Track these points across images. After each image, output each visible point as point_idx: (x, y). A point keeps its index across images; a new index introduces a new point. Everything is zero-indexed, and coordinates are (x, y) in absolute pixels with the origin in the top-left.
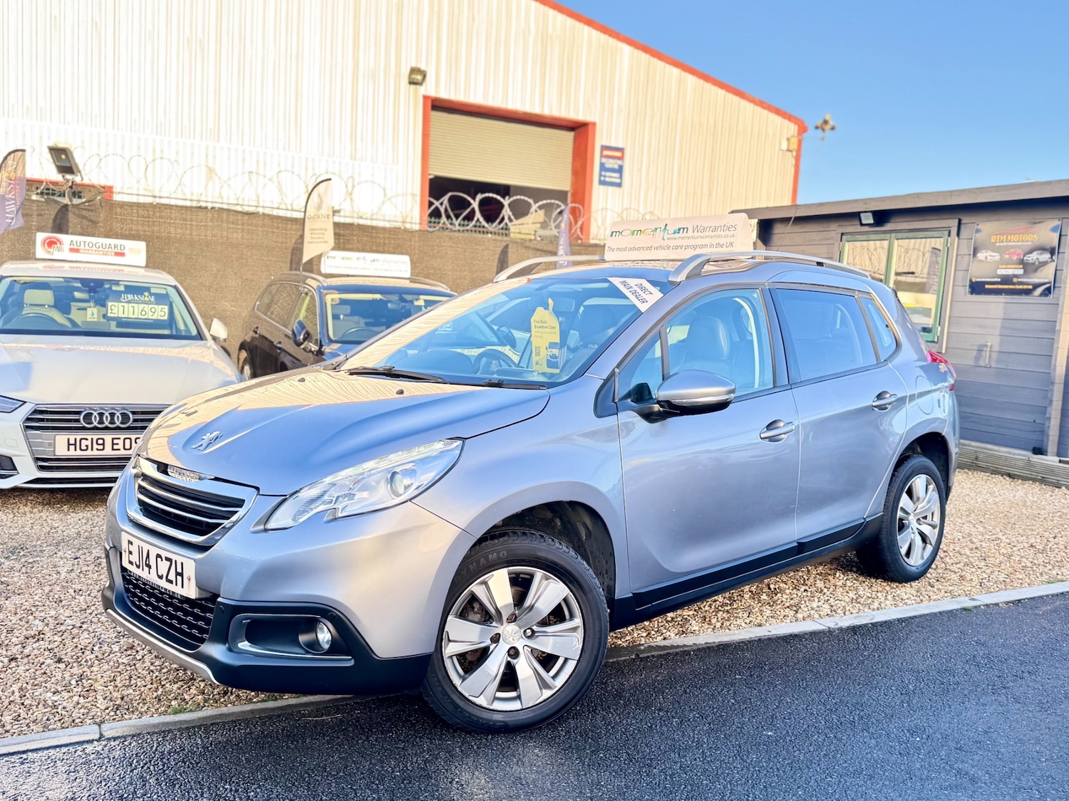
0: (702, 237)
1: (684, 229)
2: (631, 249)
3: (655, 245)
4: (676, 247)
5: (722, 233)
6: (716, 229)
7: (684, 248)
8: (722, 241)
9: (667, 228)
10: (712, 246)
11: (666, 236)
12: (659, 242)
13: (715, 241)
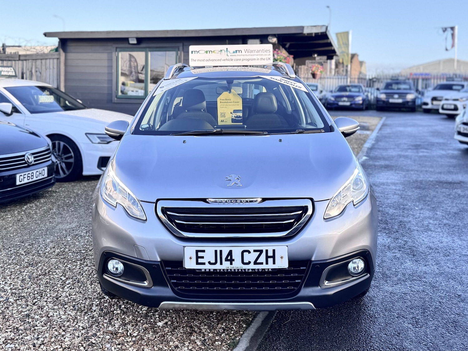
0: (252, 55)
1: (239, 51)
2: (207, 60)
3: (223, 59)
4: (237, 60)
5: (262, 53)
6: (258, 51)
7: (241, 60)
8: (264, 57)
9: (228, 50)
10: (258, 59)
11: (229, 54)
12: (226, 57)
13: (259, 57)
